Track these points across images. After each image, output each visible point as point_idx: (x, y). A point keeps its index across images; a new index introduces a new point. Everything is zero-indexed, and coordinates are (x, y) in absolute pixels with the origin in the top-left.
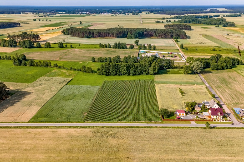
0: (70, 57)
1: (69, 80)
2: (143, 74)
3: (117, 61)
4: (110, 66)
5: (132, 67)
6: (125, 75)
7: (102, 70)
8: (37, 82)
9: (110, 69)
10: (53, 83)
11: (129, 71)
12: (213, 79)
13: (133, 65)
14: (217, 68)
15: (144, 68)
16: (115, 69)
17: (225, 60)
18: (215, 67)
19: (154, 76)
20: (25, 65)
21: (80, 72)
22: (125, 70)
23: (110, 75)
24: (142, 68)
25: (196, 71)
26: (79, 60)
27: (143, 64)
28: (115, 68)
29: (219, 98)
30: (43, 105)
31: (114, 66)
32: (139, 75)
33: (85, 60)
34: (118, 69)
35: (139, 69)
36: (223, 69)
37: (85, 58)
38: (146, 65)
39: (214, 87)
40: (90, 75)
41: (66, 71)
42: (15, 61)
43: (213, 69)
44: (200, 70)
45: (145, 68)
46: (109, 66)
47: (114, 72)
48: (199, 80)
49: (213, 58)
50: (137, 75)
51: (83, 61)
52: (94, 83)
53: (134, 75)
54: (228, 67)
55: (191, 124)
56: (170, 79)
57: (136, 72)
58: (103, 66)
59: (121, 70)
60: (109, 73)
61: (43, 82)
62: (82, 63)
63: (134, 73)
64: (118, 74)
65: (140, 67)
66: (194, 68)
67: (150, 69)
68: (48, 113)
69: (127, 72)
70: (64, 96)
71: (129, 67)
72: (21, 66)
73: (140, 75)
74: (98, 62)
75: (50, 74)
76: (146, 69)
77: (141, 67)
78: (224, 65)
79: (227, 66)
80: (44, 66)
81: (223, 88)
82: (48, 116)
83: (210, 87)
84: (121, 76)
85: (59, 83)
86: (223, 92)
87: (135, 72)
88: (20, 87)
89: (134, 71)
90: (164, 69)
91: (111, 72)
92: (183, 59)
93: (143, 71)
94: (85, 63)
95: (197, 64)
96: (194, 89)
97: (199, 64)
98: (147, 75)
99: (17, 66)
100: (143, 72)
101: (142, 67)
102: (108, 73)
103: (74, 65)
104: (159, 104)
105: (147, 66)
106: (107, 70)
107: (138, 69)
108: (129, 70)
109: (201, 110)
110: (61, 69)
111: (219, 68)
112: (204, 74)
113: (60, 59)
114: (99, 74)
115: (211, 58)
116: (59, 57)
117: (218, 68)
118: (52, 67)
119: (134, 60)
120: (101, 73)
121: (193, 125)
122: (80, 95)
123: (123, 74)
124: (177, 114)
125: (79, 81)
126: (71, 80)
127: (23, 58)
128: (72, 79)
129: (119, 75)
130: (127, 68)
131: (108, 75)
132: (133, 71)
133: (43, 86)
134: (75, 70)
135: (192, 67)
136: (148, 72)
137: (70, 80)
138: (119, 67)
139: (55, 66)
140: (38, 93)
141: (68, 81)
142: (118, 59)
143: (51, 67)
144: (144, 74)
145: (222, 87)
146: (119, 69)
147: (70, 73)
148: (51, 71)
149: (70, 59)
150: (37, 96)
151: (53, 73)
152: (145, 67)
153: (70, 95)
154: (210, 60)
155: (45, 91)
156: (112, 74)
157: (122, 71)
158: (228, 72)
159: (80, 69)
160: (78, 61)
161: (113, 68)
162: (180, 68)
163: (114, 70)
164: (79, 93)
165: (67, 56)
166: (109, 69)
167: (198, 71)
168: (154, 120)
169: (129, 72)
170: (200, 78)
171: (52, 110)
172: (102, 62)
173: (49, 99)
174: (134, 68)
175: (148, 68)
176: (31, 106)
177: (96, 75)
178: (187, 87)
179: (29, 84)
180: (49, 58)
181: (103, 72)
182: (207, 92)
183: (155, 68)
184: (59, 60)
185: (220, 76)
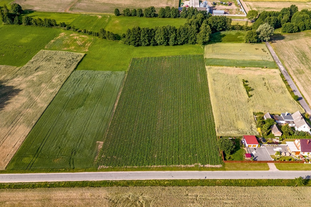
0: (85, 4)
1: (79, 59)
2: (187, 43)
3: (151, 15)
4: (140, 32)
5: (173, 34)
6: (161, 45)
7: (129, 38)
8: (32, 63)
9: (140, 37)
10: (56, 65)
11: (168, 39)
12: (287, 53)
13: (173, 31)
14: (290, 30)
15: (189, 34)
16: (148, 37)
17: (303, 17)
18: (289, 29)
19: (204, 48)
20: (20, 23)
21: (97, 38)
22: (163, 38)
23: (141, 46)
24: (186, 35)
25: (263, 38)
26: (98, 12)
27: (188, 29)
28: (147, 35)
29: (303, 99)
30: (34, 122)
31: (146, 33)
32: (182, 44)
33: (106, 12)
34: (151, 37)
35: (182, 36)
36: (299, 31)
37: (105, 8)
38: (192, 31)
39: (292, 74)
40: (112, 45)
41: (77, 36)
42: (3, 18)
43: (285, 32)
44: (269, 38)
45: (191, 35)
46: (138, 32)
47: (147, 41)
48: (268, 57)
49: (285, 12)
50: (179, 45)
51: (103, 14)
52: (117, 65)
53: (175, 45)
54: (305, 27)
55: (270, 171)
56: (226, 54)
57: (178, 40)
58: (130, 31)
59: (155, 39)
60: (139, 43)
61: (41, 64)
62: (101, 18)
63: (175, 43)
64: (152, 44)
65: (183, 34)
66: (262, 33)
67: (198, 36)
68: (40, 144)
69: (165, 41)
70: (69, 98)
71: (168, 34)
72: (14, 25)
73: (184, 45)
74: (124, 15)
75: (53, 42)
76: (193, 35)
77: (185, 33)
78: (300, 24)
79: (304, 25)
80: (47, 27)
81: (306, 76)
82: (40, 152)
83: (286, 71)
84: (156, 46)
85: (65, 65)
86: (308, 86)
87: (176, 41)
88: (5, 74)
89: (176, 39)
90: (217, 32)
91: (142, 41)
92: (241, 10)
93: (187, 38)
94: (105, 17)
95: (266, 29)
96: (264, 79)
97: (268, 29)
98: (193, 44)
99: (8, 25)
100: (188, 40)
101: (187, 33)
102: (137, 43)
103: (90, 23)
104: (215, 118)
105: (194, 32)
106: (136, 38)
107: (180, 36)
108: (168, 37)
109: (282, 135)
110: (71, 31)
111: (294, 30)
112: (273, 42)
113: (71, 9)
114: (125, 44)
115: (281, 11)
116: (70, 5)
117: (292, 31)
118: (59, 28)
119: (174, 13)
120: (127, 43)
121: (273, 174)
122: (95, 96)
123: (159, 44)
124: (245, 145)
125: (96, 59)
126: (83, 58)
127: (17, 10)
128: (85, 55)
129: (154, 45)
130: (165, 35)
131: (138, 45)
132: (174, 40)
133: (40, 73)
134: (91, 33)
135: (258, 32)
136: (195, 40)
137: (81, 57)
138: (153, 34)
139: (62, 26)
140: (31, 90)
141: (78, 62)
142: (152, 11)
143: (56, 28)
144: (189, 43)
145: (304, 73)
146: (153, 36)
147: (84, 39)
148: (56, 37)
149: (85, 10)
150: (29, 97)
151: (58, 40)
152: (191, 33)
153: (79, 95)
154: (281, 14)
155: (42, 86)
156: (143, 43)
157: (158, 39)
158: (305, 36)
159: (98, 33)
160: (96, 13)
161: (145, 35)
162: (238, 30)
163: (146, 38)
164: (93, 90)
165: (81, 3)
166: (138, 37)
167: (267, 39)
168: (209, 162)
169: (168, 41)
170: (269, 52)
171: (47, 136)
172: (129, 16)
173: (46, 105)
174: (174, 34)
175: (194, 34)
176: (16, 125)
177: (121, 44)
178: (252, 72)
179: (20, 67)
180: (55, 7)
181: (130, 40)
182: (284, 85)
183: (206, 36)
184: (70, 12)
185: (296, 47)
